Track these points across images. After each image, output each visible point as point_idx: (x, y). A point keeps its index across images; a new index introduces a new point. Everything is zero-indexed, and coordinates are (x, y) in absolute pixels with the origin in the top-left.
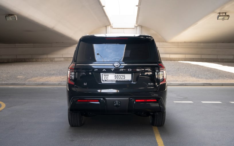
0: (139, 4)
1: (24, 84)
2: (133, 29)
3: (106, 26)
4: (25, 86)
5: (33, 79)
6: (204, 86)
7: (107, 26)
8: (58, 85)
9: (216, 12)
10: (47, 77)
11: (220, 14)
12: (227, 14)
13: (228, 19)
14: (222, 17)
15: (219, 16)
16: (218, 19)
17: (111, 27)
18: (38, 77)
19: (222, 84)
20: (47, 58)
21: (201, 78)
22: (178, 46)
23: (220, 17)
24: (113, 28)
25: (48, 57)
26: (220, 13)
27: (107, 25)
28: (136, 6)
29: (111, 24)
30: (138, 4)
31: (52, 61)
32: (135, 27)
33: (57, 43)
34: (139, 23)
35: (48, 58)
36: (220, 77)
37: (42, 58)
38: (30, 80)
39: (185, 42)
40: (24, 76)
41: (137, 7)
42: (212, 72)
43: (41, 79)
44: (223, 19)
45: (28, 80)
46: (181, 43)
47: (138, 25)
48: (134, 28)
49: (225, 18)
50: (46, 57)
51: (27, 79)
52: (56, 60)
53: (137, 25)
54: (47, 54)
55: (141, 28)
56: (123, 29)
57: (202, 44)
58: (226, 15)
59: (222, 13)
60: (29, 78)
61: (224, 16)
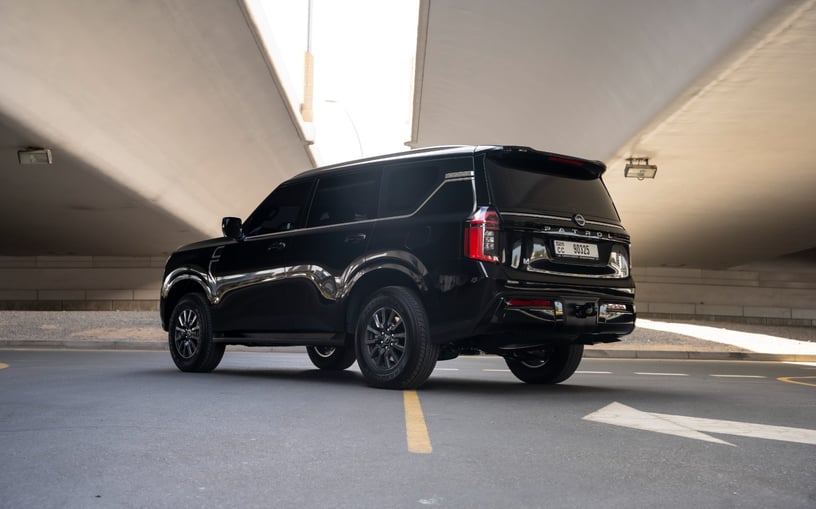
0: (412, 137)
1: (61, 345)
4: (64, 350)
5: (89, 332)
9: (620, 157)
11: (631, 163)
12: (650, 163)
13: (653, 178)
14: (637, 171)
15: (628, 168)
16: (626, 176)
18: (104, 329)
19: (636, 352)
23: (631, 171)
25: (135, 298)
26: (631, 160)
30: (409, 139)
35: (137, 300)
37: (116, 300)
38: (80, 334)
40: (60, 326)
43: (111, 333)
44: (641, 176)
45: (73, 334)
49: (646, 174)
50: (131, 298)
51: (71, 332)
58: (647, 166)
59: (637, 159)
60: (75, 331)
61: (643, 167)
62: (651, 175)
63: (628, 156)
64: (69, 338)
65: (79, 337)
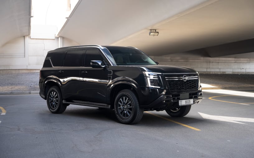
2: (53, 40)
3: (24, 36)
7: (26, 36)
8: (10, 94)
13: (158, 35)
16: (150, 35)
24: (31, 38)
28: (66, 18)
41: (67, 19)
47: (60, 36)
48: (54, 38)
53: (58, 36)
55: (63, 39)
56: (42, 40)
59: (152, 30)
61: (155, 32)
63: (150, 29)
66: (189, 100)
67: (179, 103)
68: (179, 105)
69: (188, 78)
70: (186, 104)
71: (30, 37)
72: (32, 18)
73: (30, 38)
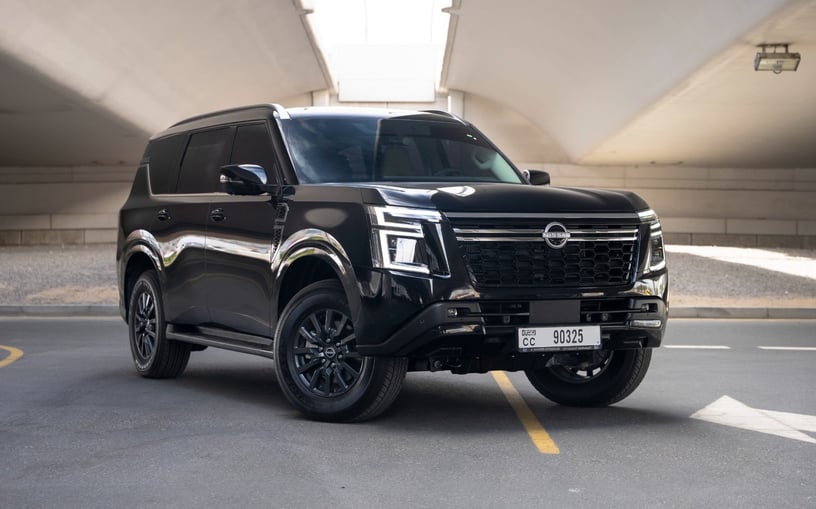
0: (454, 2)
1: (20, 311)
2: (427, 107)
3: (312, 93)
4: (25, 318)
5: (51, 293)
6: (698, 317)
7: (316, 91)
9: (748, 43)
10: (100, 285)
11: (764, 50)
12: (792, 50)
13: (795, 70)
14: (773, 62)
15: (760, 58)
16: (756, 69)
17: (331, 96)
18: (67, 288)
20: (51, 229)
21: (696, 293)
22: (625, 178)
23: (763, 62)
24: (341, 98)
25: (53, 227)
26: (764, 46)
27: (313, 89)
28: (443, 10)
29: (335, 82)
30: (450, 5)
31: (74, 243)
32: (436, 97)
33: (95, 163)
34: (453, 81)
35: (55, 230)
36: (766, 288)
37: (27, 230)
38: (39, 295)
39: (653, 163)
40: (9, 284)
41: (447, 16)
42: (746, 274)
43: (79, 293)
44: (778, 69)
45: (30, 297)
46: (637, 166)
47: (450, 90)
48: (432, 99)
49: (785, 66)
50: (48, 227)
51: (26, 293)
52: (90, 237)
53: (443, 90)
54: (51, 212)
55: (464, 99)
56: (385, 105)
57: (729, 173)
58: (787, 55)
59: (772, 45)
60: (31, 292)
61: (781, 56)
62: (793, 66)
63: (760, 40)
64: (27, 302)
65: (40, 300)
66: (577, 328)
67: (521, 338)
68: (521, 345)
69: (572, 236)
70: (559, 344)
71: (338, 95)
72: (309, 17)
73: (334, 99)
